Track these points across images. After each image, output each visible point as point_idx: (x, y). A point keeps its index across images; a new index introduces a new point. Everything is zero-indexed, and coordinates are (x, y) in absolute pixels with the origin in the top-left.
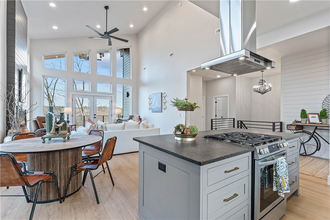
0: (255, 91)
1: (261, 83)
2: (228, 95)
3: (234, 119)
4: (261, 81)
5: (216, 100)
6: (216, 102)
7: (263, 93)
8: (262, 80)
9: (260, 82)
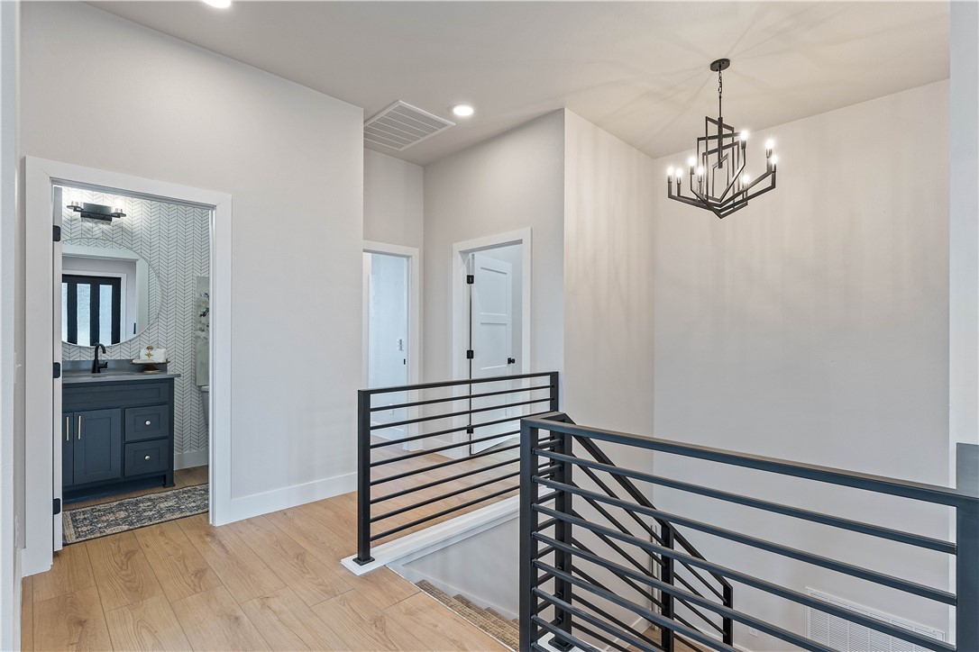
0: (675, 193)
1: (713, 144)
2: (524, 233)
3: (554, 377)
4: (713, 129)
5: (470, 265)
6: (470, 279)
7: (721, 208)
8: (720, 123)
9: (707, 138)
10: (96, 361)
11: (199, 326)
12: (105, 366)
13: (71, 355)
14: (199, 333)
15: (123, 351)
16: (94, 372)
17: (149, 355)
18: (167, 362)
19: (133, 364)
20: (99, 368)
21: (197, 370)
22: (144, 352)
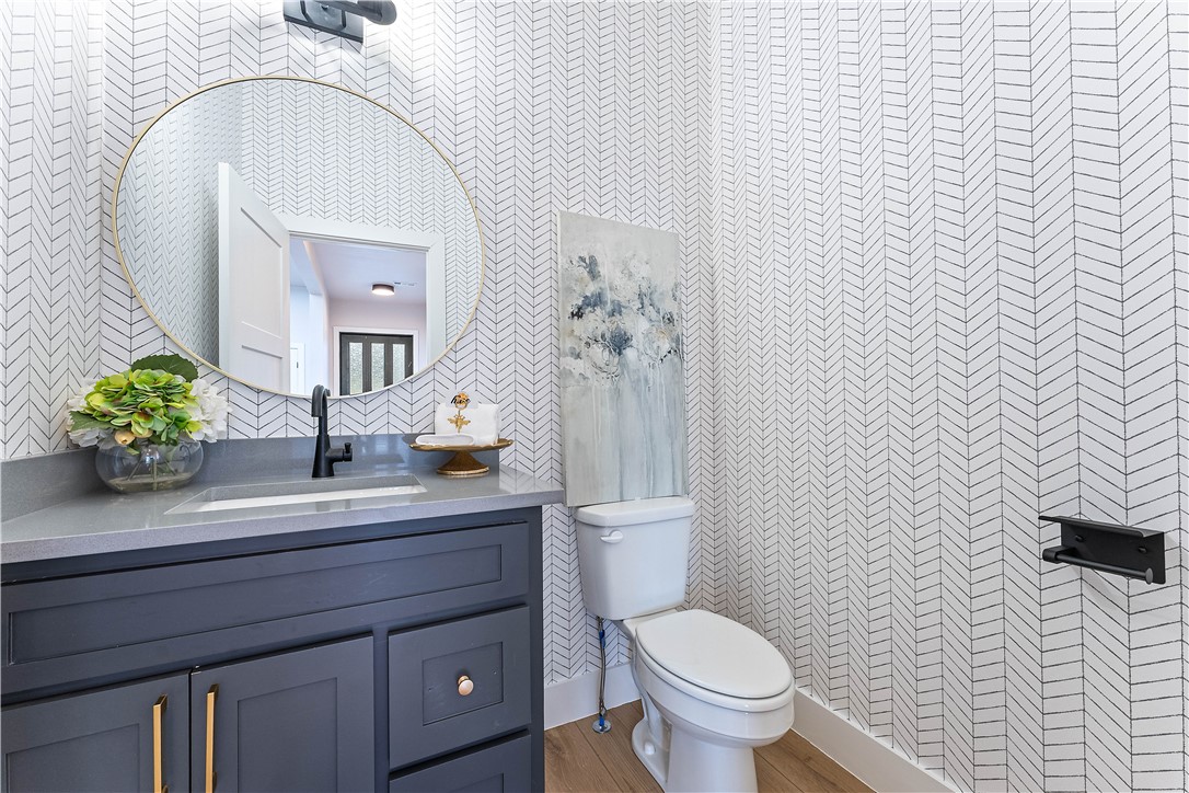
10: (323, 439)
11: (569, 344)
12: (347, 455)
13: (263, 421)
14: (569, 362)
15: (393, 409)
16: (316, 474)
17: (459, 422)
18: (504, 443)
19: (417, 448)
20: (332, 461)
21: (569, 463)
22: (446, 411)
